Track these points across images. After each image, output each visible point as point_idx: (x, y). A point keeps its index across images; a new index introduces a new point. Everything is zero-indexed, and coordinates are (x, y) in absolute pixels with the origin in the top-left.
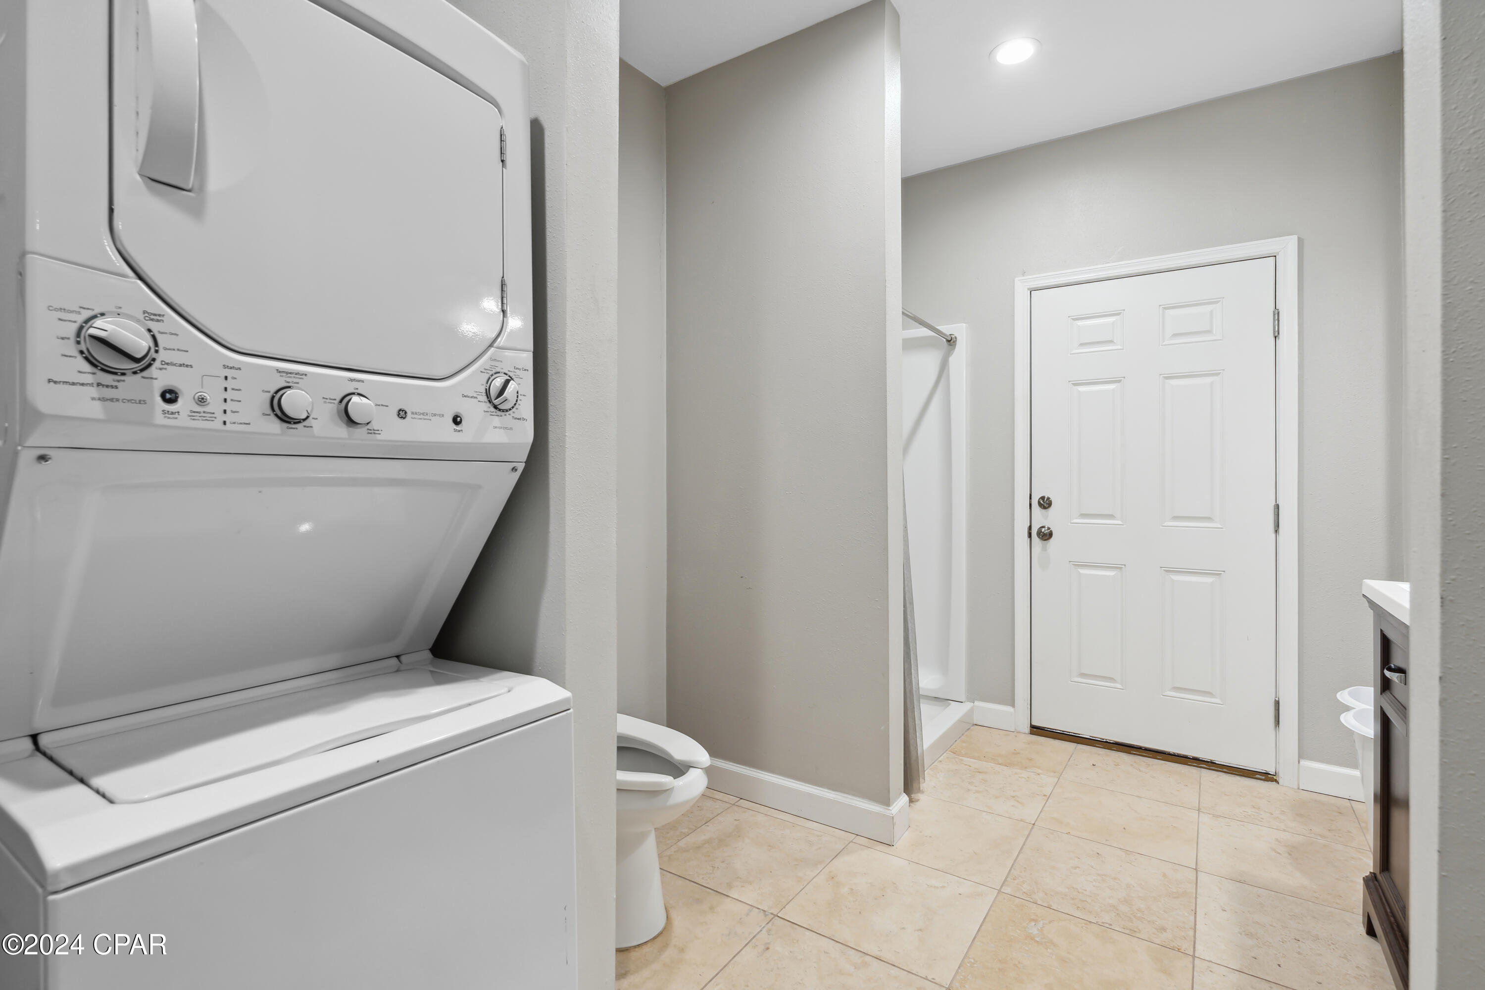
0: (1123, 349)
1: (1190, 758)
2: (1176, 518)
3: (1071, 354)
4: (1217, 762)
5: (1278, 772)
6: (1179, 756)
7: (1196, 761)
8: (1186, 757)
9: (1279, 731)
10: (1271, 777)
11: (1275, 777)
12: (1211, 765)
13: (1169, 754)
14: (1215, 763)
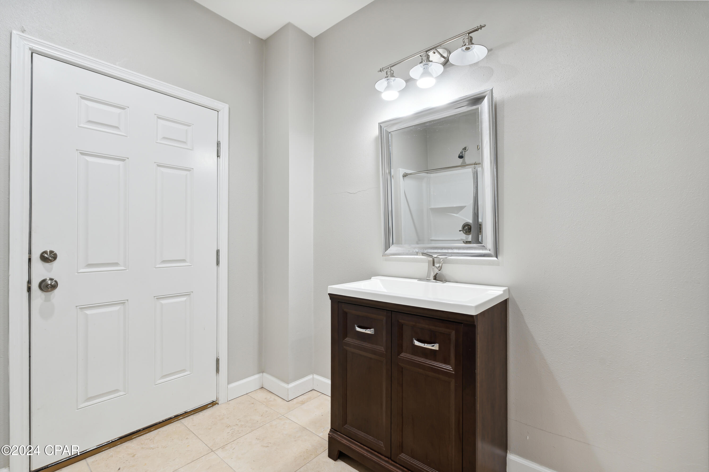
0: (127, 136)
1: (173, 418)
2: (164, 262)
3: (79, 127)
4: (188, 411)
5: (218, 398)
6: (166, 420)
7: (177, 417)
8: (171, 418)
9: (219, 376)
10: (215, 403)
11: (216, 402)
12: (186, 414)
13: (160, 423)
14: (187, 412)
